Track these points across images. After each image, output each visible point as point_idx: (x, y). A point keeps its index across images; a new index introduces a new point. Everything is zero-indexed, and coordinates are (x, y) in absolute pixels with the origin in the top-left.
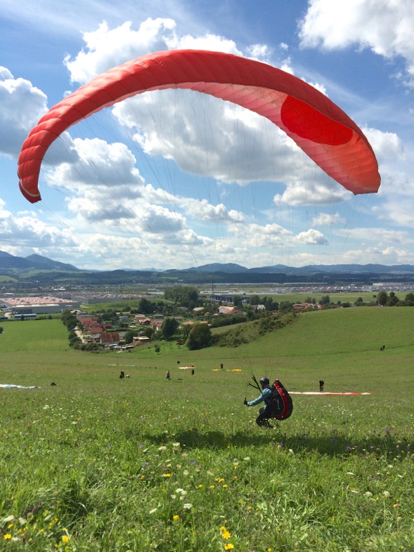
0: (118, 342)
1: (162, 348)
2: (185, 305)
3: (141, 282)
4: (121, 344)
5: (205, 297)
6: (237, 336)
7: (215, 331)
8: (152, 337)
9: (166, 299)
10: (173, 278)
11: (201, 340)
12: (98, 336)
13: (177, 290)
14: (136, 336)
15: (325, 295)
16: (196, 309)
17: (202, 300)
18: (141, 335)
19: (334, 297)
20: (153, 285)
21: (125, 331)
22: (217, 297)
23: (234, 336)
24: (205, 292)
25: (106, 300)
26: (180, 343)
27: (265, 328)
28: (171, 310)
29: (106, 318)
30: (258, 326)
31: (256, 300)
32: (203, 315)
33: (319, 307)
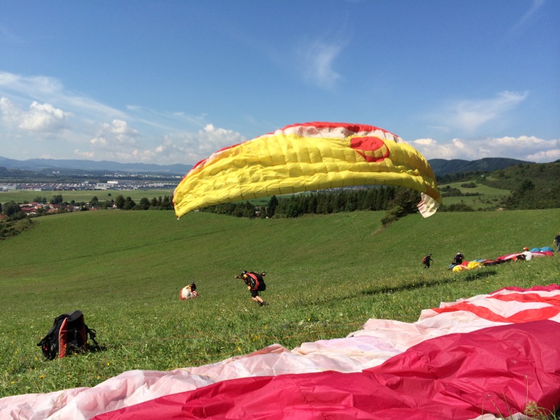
15: (57, 193)
19: (67, 196)
33: (51, 207)
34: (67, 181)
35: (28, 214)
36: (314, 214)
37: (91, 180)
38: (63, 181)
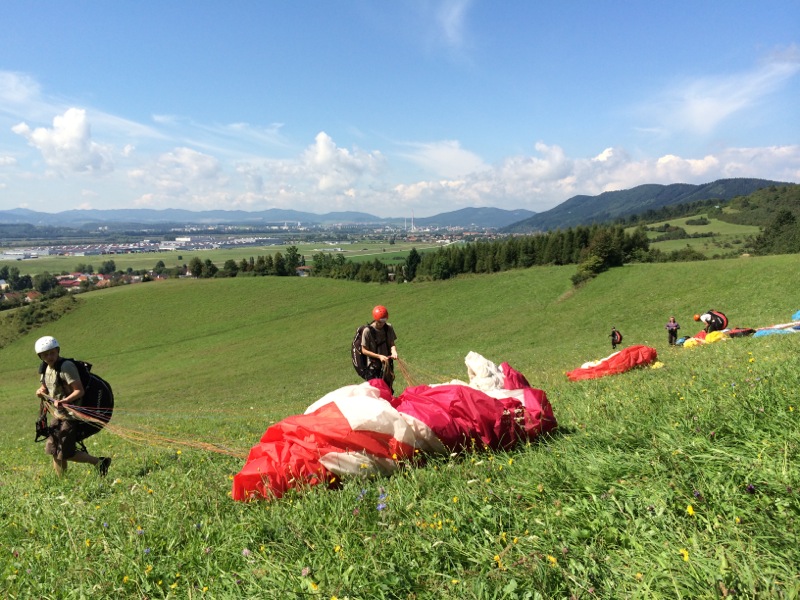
15: (107, 259)
19: (122, 262)
33: (100, 278)
34: (119, 240)
35: (69, 290)
36: (473, 274)
37: (153, 238)
38: (114, 241)
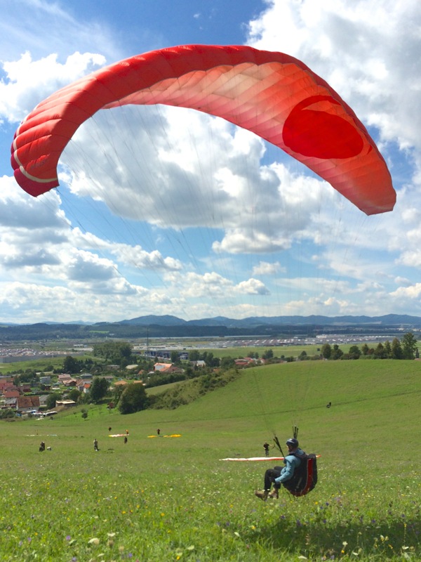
0: (38, 408)
1: (89, 413)
2: (117, 362)
3: (66, 337)
4: (41, 410)
5: (139, 353)
6: (174, 396)
7: (150, 392)
8: (78, 400)
9: (95, 355)
10: (103, 332)
11: (135, 403)
12: (13, 401)
13: (108, 345)
14: (60, 399)
15: (268, 349)
16: (129, 367)
17: (135, 357)
18: (66, 399)
19: (277, 351)
20: (79, 340)
21: (47, 394)
22: (152, 353)
23: (172, 396)
24: (139, 347)
25: (25, 358)
26: (111, 407)
27: (206, 387)
28: (100, 368)
29: (24, 379)
30: (197, 384)
31: (195, 356)
32: (137, 373)
33: (262, 360)
34: (278, 336)
37: (300, 336)
38: (274, 337)
